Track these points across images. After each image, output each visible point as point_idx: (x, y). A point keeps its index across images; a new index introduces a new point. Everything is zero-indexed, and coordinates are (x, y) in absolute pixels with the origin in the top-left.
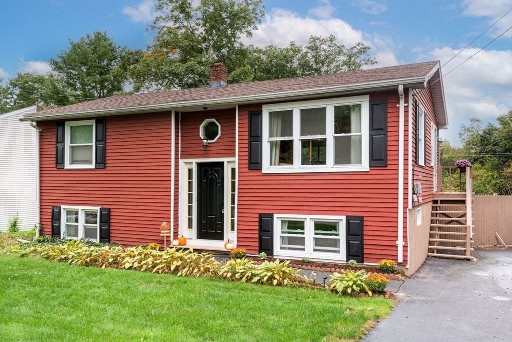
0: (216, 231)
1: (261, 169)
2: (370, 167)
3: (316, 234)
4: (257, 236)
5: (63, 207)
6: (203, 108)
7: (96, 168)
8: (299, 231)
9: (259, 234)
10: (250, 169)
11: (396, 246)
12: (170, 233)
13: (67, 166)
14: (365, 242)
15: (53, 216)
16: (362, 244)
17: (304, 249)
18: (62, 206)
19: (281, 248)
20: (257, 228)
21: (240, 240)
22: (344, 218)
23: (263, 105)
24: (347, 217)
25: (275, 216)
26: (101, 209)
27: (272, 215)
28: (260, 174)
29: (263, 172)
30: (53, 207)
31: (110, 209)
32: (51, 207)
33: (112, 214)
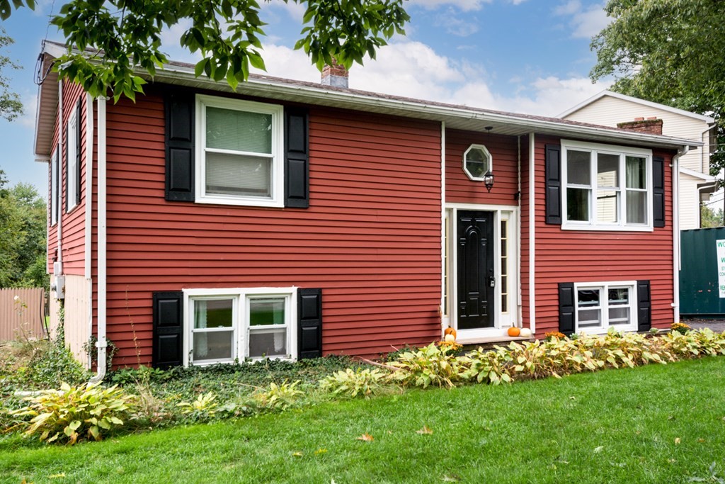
0: (480, 315)
1: (560, 224)
2: (654, 227)
3: (610, 304)
4: (556, 314)
5: (187, 292)
6: (486, 128)
7: (285, 207)
8: (593, 302)
9: (559, 311)
10: (546, 222)
11: (673, 309)
13: (201, 197)
14: (653, 307)
15: (155, 315)
16: (650, 310)
18: (183, 290)
19: (581, 326)
20: (556, 303)
22: (635, 283)
23: (562, 141)
24: (638, 281)
25: (575, 285)
26: (299, 291)
27: (573, 283)
28: (558, 230)
29: (563, 228)
30: (155, 293)
31: (320, 290)
32: (149, 296)
33: (325, 299)
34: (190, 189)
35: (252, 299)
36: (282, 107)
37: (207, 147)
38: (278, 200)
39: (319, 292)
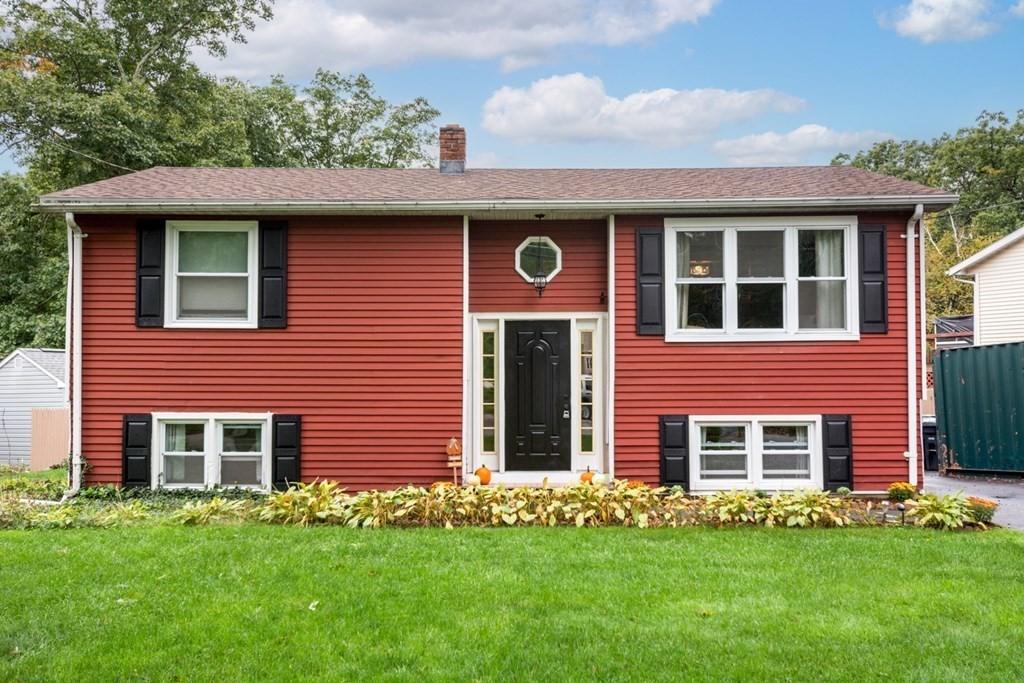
0: (549, 454)
1: (663, 335)
2: (861, 333)
3: (766, 448)
4: (656, 457)
5: (156, 415)
6: (537, 216)
7: (260, 327)
8: (733, 444)
9: (661, 453)
10: (638, 333)
11: (906, 461)
12: (461, 461)
13: (171, 320)
14: (855, 457)
15: (126, 437)
16: (849, 461)
17: (745, 477)
18: (153, 414)
19: (702, 477)
20: (656, 442)
21: (621, 465)
22: (818, 418)
23: (666, 220)
24: (824, 416)
25: (692, 419)
26: (274, 417)
27: (686, 417)
28: (660, 343)
29: (667, 340)
30: (126, 416)
31: (300, 416)
32: (121, 418)
33: (306, 427)
34: (158, 314)
35: (224, 425)
36: (257, 222)
37: (180, 271)
38: (252, 321)
39: (298, 419)
